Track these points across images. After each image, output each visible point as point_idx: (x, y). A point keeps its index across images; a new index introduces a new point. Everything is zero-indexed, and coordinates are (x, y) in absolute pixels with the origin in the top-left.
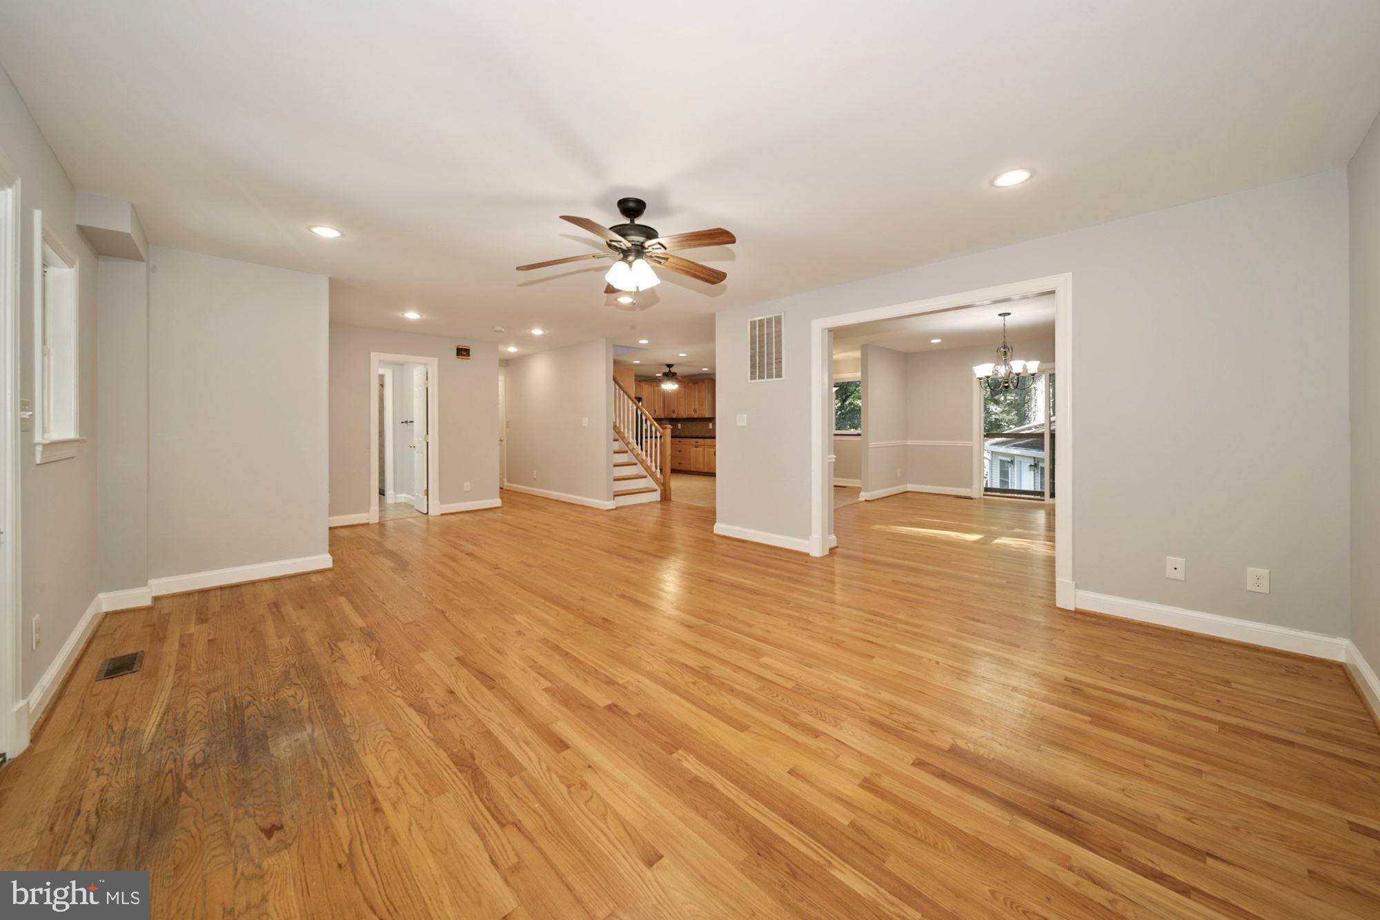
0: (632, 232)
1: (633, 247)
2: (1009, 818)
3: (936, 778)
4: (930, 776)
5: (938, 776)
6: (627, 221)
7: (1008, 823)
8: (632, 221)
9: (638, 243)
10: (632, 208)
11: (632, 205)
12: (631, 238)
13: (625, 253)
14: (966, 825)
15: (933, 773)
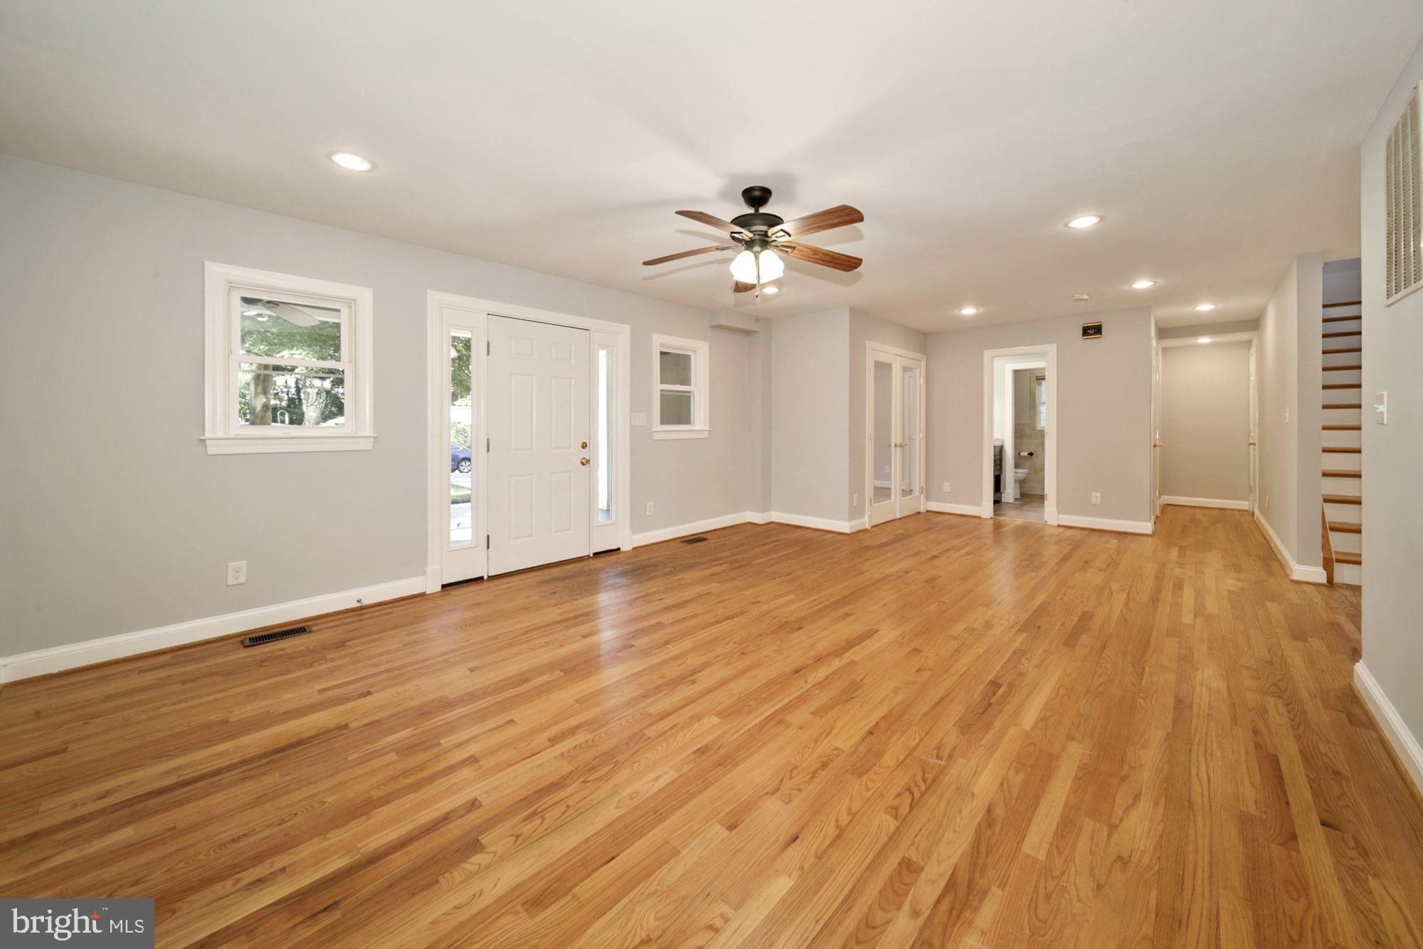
0: (758, 222)
1: (757, 237)
2: (362, 851)
3: (448, 810)
4: (453, 808)
5: (448, 814)
6: (751, 211)
7: (359, 846)
8: (757, 210)
9: (762, 233)
10: (757, 196)
11: (757, 193)
12: (754, 228)
13: (749, 244)
14: (383, 813)
15: (454, 811)
